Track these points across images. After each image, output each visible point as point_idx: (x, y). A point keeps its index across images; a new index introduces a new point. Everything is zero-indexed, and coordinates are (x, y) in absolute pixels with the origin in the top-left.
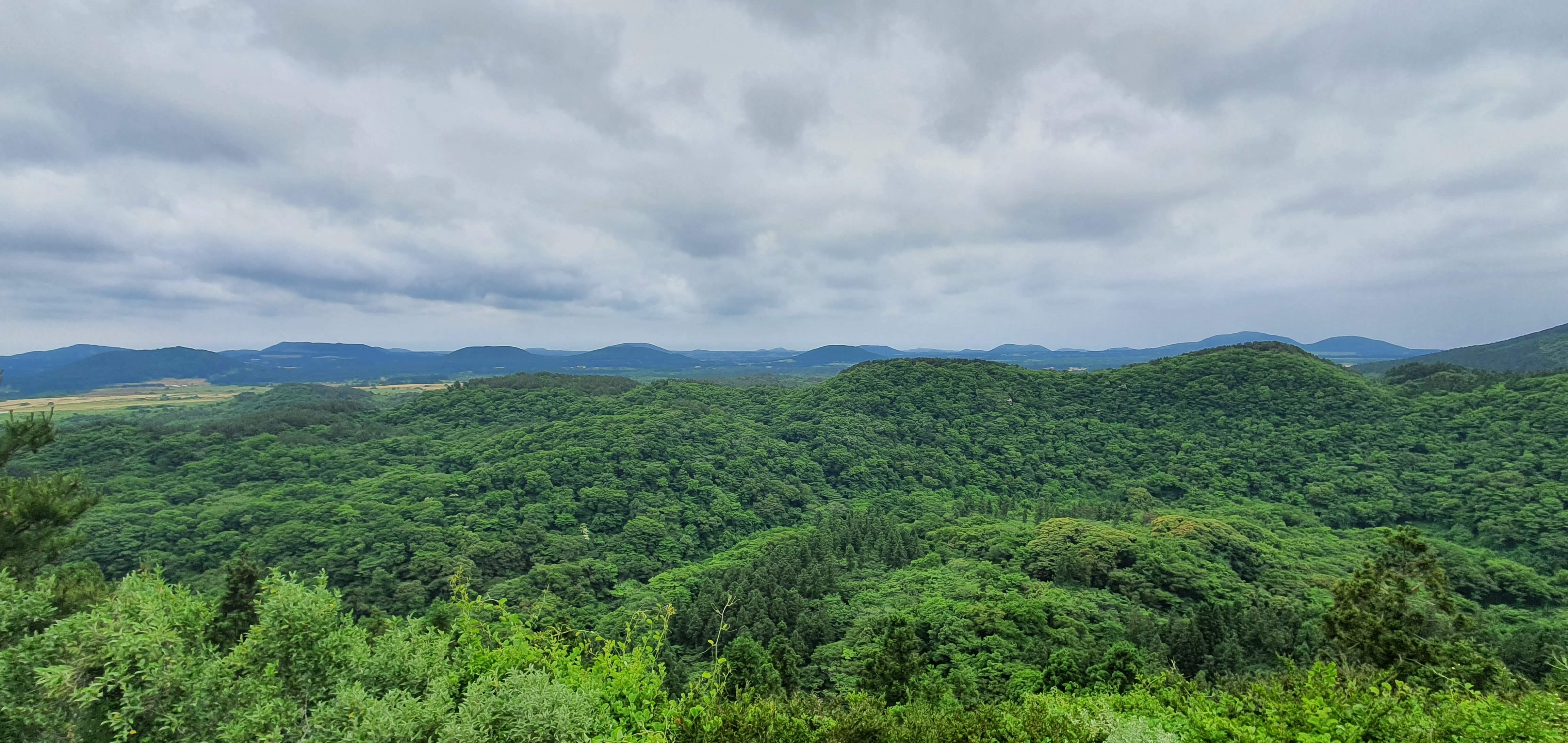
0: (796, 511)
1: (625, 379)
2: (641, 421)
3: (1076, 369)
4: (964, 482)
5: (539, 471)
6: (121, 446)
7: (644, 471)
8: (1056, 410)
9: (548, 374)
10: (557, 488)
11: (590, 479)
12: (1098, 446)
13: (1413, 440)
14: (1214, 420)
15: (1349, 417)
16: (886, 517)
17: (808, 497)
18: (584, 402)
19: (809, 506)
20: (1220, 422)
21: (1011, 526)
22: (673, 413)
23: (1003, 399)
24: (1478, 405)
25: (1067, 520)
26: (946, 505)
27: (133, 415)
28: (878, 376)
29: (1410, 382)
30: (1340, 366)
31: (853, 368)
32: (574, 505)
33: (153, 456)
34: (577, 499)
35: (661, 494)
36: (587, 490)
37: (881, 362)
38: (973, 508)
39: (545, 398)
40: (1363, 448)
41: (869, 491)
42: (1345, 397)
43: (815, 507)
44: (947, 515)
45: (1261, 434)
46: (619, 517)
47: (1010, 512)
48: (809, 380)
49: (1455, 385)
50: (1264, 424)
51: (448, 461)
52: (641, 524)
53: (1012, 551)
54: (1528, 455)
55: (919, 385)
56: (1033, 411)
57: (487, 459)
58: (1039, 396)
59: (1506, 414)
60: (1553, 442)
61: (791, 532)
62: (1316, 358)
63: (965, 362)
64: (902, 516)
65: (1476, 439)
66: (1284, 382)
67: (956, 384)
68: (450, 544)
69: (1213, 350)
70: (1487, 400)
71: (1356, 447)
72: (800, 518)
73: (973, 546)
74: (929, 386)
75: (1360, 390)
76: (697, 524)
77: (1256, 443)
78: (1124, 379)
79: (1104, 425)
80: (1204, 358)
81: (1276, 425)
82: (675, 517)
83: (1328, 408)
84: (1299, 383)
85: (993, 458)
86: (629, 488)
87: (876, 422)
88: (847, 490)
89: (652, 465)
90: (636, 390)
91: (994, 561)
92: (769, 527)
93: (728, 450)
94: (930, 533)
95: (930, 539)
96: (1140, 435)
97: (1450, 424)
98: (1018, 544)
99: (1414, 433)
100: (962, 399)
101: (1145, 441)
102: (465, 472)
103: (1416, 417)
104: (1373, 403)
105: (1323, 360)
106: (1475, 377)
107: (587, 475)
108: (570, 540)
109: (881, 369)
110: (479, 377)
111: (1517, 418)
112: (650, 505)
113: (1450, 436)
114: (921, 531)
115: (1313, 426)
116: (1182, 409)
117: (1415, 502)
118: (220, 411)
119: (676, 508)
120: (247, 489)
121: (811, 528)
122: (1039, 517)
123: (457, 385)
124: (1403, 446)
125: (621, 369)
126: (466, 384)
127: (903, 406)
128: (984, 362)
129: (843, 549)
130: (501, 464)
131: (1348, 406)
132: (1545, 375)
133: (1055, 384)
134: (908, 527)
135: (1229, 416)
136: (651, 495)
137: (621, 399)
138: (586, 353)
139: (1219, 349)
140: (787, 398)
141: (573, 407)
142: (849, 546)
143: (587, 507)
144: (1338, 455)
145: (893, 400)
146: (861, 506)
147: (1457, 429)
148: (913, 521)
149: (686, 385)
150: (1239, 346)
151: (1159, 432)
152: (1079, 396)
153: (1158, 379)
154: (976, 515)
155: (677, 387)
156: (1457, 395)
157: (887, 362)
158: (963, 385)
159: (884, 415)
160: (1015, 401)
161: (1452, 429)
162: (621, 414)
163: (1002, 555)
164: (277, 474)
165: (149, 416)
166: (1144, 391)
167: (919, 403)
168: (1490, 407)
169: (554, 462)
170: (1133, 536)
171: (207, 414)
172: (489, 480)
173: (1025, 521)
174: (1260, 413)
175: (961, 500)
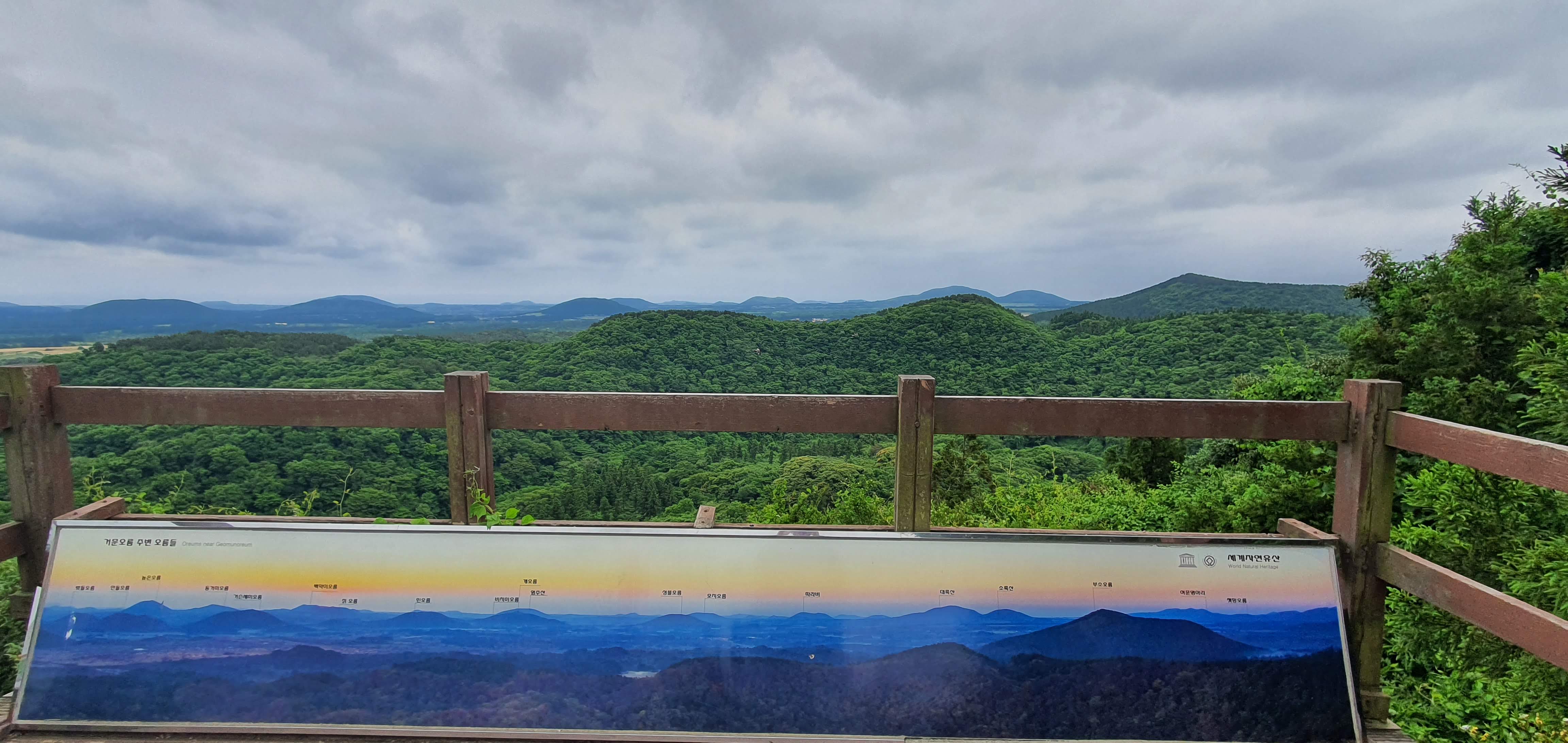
0: (548, 469)
1: (340, 337)
3: (818, 320)
5: (228, 446)
7: (368, 438)
8: (799, 357)
9: (234, 332)
10: (254, 465)
11: (298, 451)
13: (1066, 374)
14: (927, 363)
15: (1024, 357)
16: (641, 469)
17: (560, 454)
18: (286, 364)
19: (561, 463)
20: (931, 365)
21: (759, 468)
22: (401, 373)
23: (752, 350)
24: (1109, 345)
25: (806, 458)
26: (699, 453)
28: (630, 329)
29: (1067, 328)
30: (1019, 315)
31: (604, 321)
32: (279, 483)
34: (283, 475)
35: (391, 462)
36: (295, 464)
37: (633, 315)
38: (724, 453)
39: (232, 360)
40: (1033, 382)
41: (624, 444)
42: (1022, 340)
43: (569, 463)
44: (700, 462)
45: (962, 374)
47: (758, 455)
48: (560, 334)
49: (1095, 330)
50: (964, 365)
52: (367, 496)
53: (759, 491)
54: (1137, 382)
55: (672, 337)
56: (779, 359)
57: (152, 436)
58: (784, 345)
59: (1126, 352)
60: (1152, 372)
61: (542, 490)
62: (1003, 308)
63: (716, 314)
64: (657, 466)
65: (1106, 371)
66: (978, 330)
67: (707, 336)
69: (927, 302)
70: (1115, 340)
71: (1029, 382)
72: (552, 476)
73: (724, 489)
74: (682, 338)
75: (1033, 335)
76: (435, 491)
77: (959, 382)
78: (856, 329)
79: (840, 370)
80: (919, 309)
81: (973, 365)
82: (409, 485)
83: (1010, 350)
84: (990, 330)
86: (350, 458)
87: (630, 375)
88: (602, 444)
90: (354, 349)
91: (743, 501)
92: (519, 487)
94: (684, 480)
95: (683, 486)
96: (869, 379)
97: (1090, 360)
98: (765, 483)
99: (1068, 369)
100: (714, 350)
101: (873, 384)
102: (118, 455)
103: (1068, 355)
104: (1041, 345)
105: (1008, 310)
106: (1108, 323)
107: (294, 448)
109: (633, 322)
110: (133, 337)
111: (1130, 355)
112: (377, 475)
113: (1090, 370)
114: (675, 479)
115: (999, 366)
116: (902, 354)
119: (409, 476)
121: (564, 485)
122: (784, 458)
123: (99, 347)
124: (1059, 380)
125: (334, 325)
126: (112, 346)
127: (656, 358)
128: (733, 314)
129: (598, 502)
130: (174, 441)
131: (1024, 348)
132: (1149, 321)
133: (798, 334)
134: (663, 476)
135: (938, 359)
136: (379, 464)
137: (336, 359)
138: (287, 308)
139: (932, 300)
140: (534, 353)
141: (272, 370)
142: (604, 499)
143: (296, 484)
144: (1017, 389)
145: (646, 353)
146: (616, 459)
147: (1095, 364)
148: (668, 470)
149: (417, 342)
150: (947, 298)
151: (885, 375)
152: (819, 345)
153: (883, 328)
154: (727, 460)
155: (405, 344)
156: (1095, 337)
157: (639, 314)
158: (714, 337)
159: (637, 368)
160: (762, 350)
161: (1092, 364)
162: (335, 376)
163: (750, 495)
166: (872, 339)
167: (671, 354)
168: (1116, 347)
169: (249, 434)
170: (860, 468)
172: (156, 461)
173: (771, 462)
174: (961, 356)
175: (713, 447)
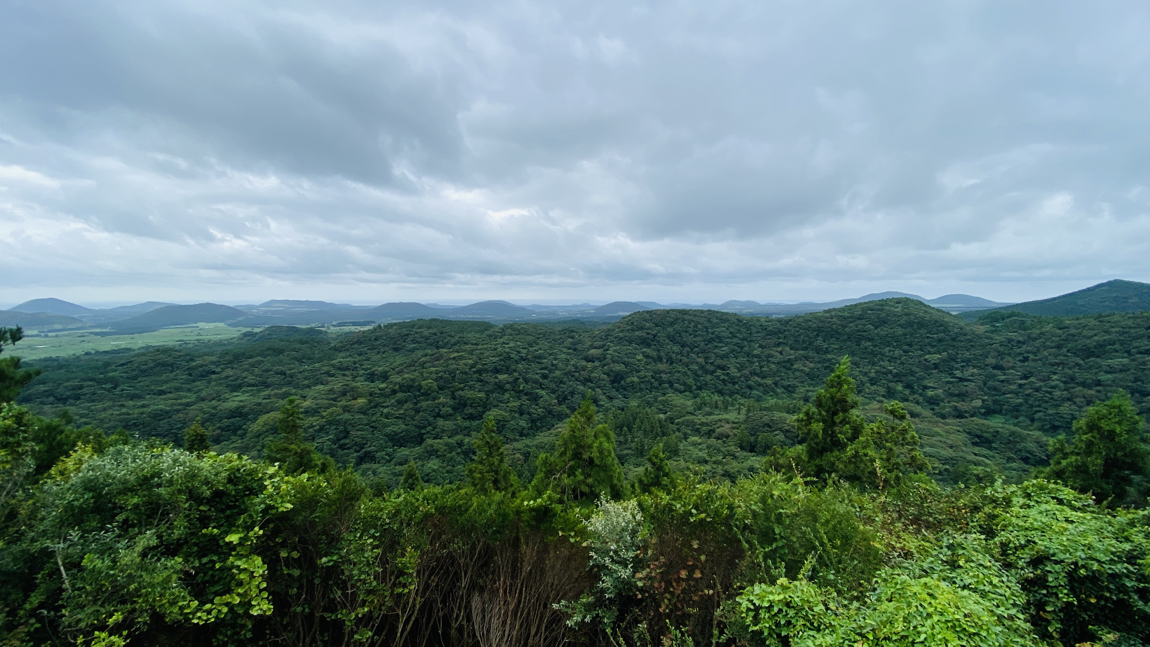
1: (487, 323)
2: (495, 349)
3: (777, 316)
4: (700, 388)
5: (430, 381)
6: (172, 365)
7: (497, 380)
8: (761, 342)
9: (437, 320)
10: (441, 392)
12: (788, 365)
13: (994, 362)
14: (866, 348)
15: (954, 346)
16: (650, 411)
17: (601, 397)
18: (460, 337)
20: (869, 350)
21: (730, 417)
22: (515, 344)
24: (1036, 339)
25: (764, 412)
26: (688, 403)
27: (180, 345)
28: (645, 321)
29: (994, 324)
30: (948, 313)
31: (630, 316)
32: (452, 402)
33: (190, 371)
34: (454, 399)
35: (507, 395)
36: (460, 393)
37: (647, 312)
38: (705, 405)
39: (435, 335)
40: (962, 367)
41: (639, 394)
42: (951, 333)
44: (689, 410)
45: (896, 358)
46: (480, 409)
47: (730, 408)
48: (603, 323)
49: (1022, 326)
50: (897, 352)
51: (372, 374)
53: (729, 432)
54: (1066, 371)
55: (672, 327)
56: (746, 343)
57: (398, 373)
58: (750, 334)
59: (1053, 344)
60: (1081, 362)
62: (932, 308)
63: (702, 312)
64: (660, 410)
65: (1034, 361)
67: (696, 326)
68: (372, 427)
69: (866, 303)
70: (1042, 335)
71: (958, 366)
73: (705, 429)
74: (678, 327)
75: (961, 329)
76: (530, 414)
77: (893, 364)
78: (806, 322)
79: (792, 352)
80: (858, 309)
81: (906, 352)
82: (515, 409)
83: (940, 340)
84: (922, 325)
85: (719, 372)
86: (487, 391)
87: (645, 350)
88: (625, 393)
89: (502, 377)
90: (493, 330)
91: (718, 439)
93: (550, 367)
94: (677, 421)
97: (1018, 350)
98: (733, 427)
99: (995, 357)
102: (383, 382)
103: (995, 346)
104: (969, 337)
105: (937, 310)
106: (1035, 320)
107: (460, 383)
108: (449, 425)
109: (647, 317)
110: (394, 322)
111: (1059, 347)
112: (500, 402)
113: (1018, 358)
114: (672, 419)
115: (930, 353)
117: (995, 402)
118: (232, 343)
119: (516, 404)
120: (247, 392)
122: (748, 411)
123: (379, 326)
124: (988, 366)
125: (485, 316)
126: (385, 326)
127: (661, 340)
128: (714, 312)
130: (406, 376)
131: (953, 340)
133: (761, 326)
134: (663, 417)
135: (875, 346)
136: (501, 396)
137: (484, 336)
138: (465, 307)
139: (870, 302)
140: (588, 335)
141: (453, 340)
142: (625, 428)
143: (460, 404)
144: (946, 372)
145: (655, 336)
146: (634, 403)
147: (1023, 354)
148: (667, 413)
149: (525, 326)
150: (882, 301)
151: (829, 356)
153: (829, 323)
154: (708, 410)
155: (518, 328)
156: (1023, 332)
157: (651, 312)
158: (700, 326)
159: (649, 345)
161: (1020, 354)
162: (483, 344)
163: (723, 436)
164: (266, 383)
165: (191, 346)
166: (819, 330)
167: (671, 338)
168: (1043, 340)
169: (440, 375)
171: (224, 345)
172: (397, 387)
173: (739, 414)
174: (895, 344)
175: (698, 399)
